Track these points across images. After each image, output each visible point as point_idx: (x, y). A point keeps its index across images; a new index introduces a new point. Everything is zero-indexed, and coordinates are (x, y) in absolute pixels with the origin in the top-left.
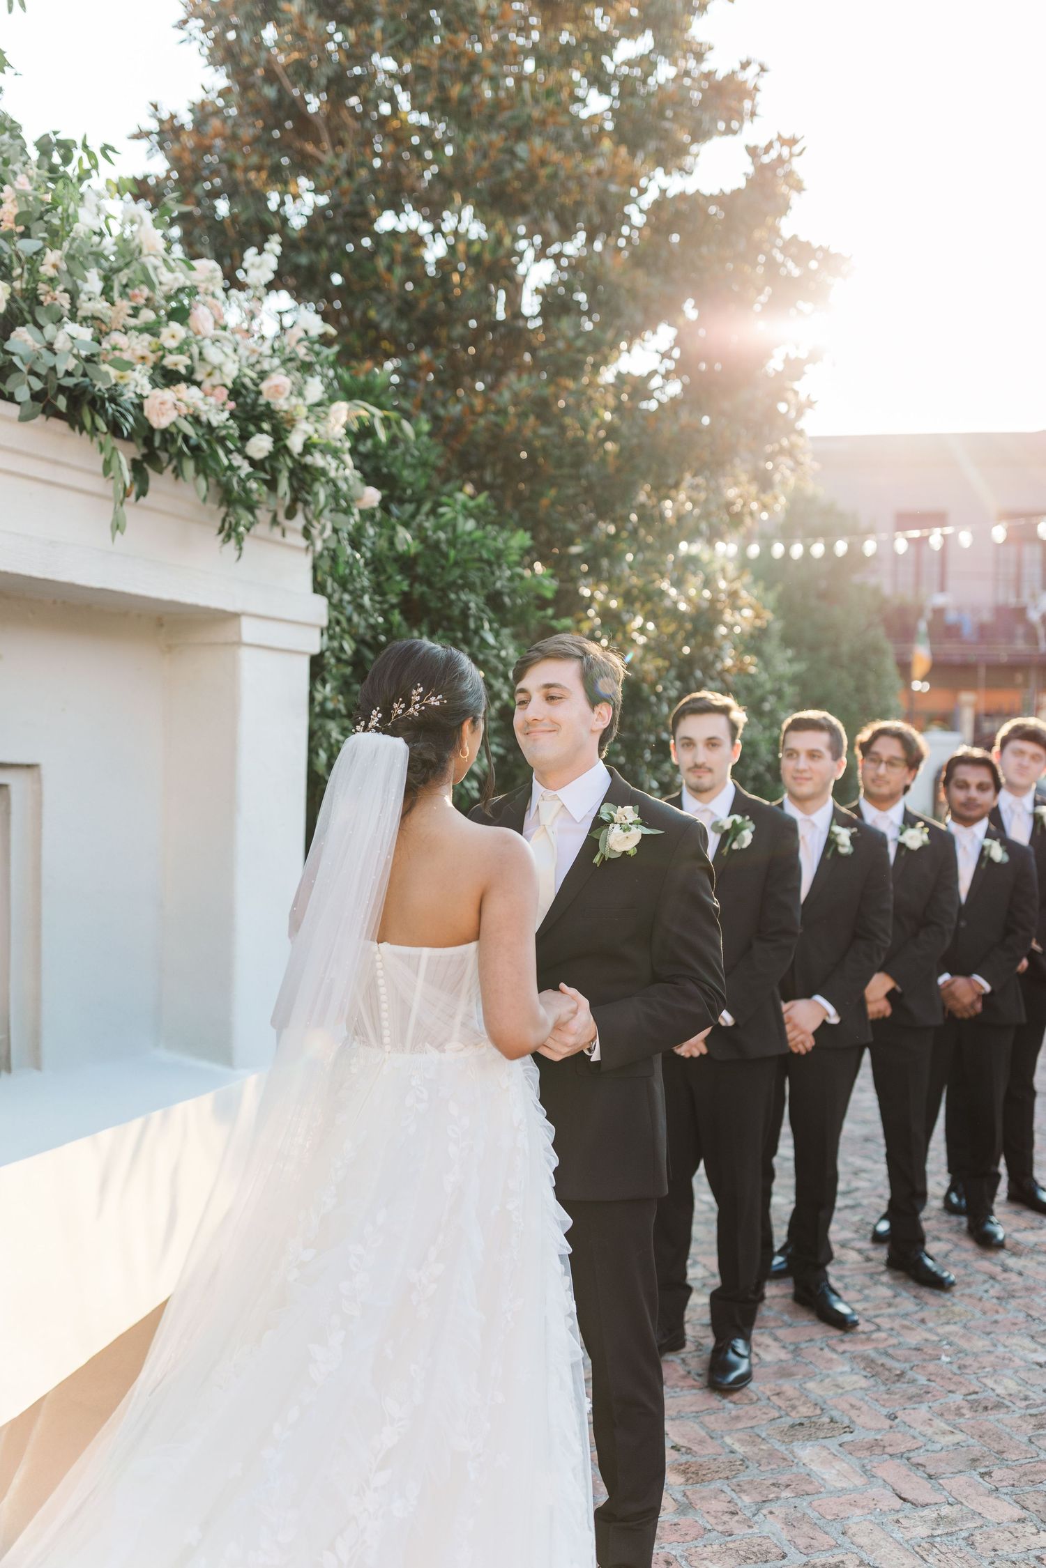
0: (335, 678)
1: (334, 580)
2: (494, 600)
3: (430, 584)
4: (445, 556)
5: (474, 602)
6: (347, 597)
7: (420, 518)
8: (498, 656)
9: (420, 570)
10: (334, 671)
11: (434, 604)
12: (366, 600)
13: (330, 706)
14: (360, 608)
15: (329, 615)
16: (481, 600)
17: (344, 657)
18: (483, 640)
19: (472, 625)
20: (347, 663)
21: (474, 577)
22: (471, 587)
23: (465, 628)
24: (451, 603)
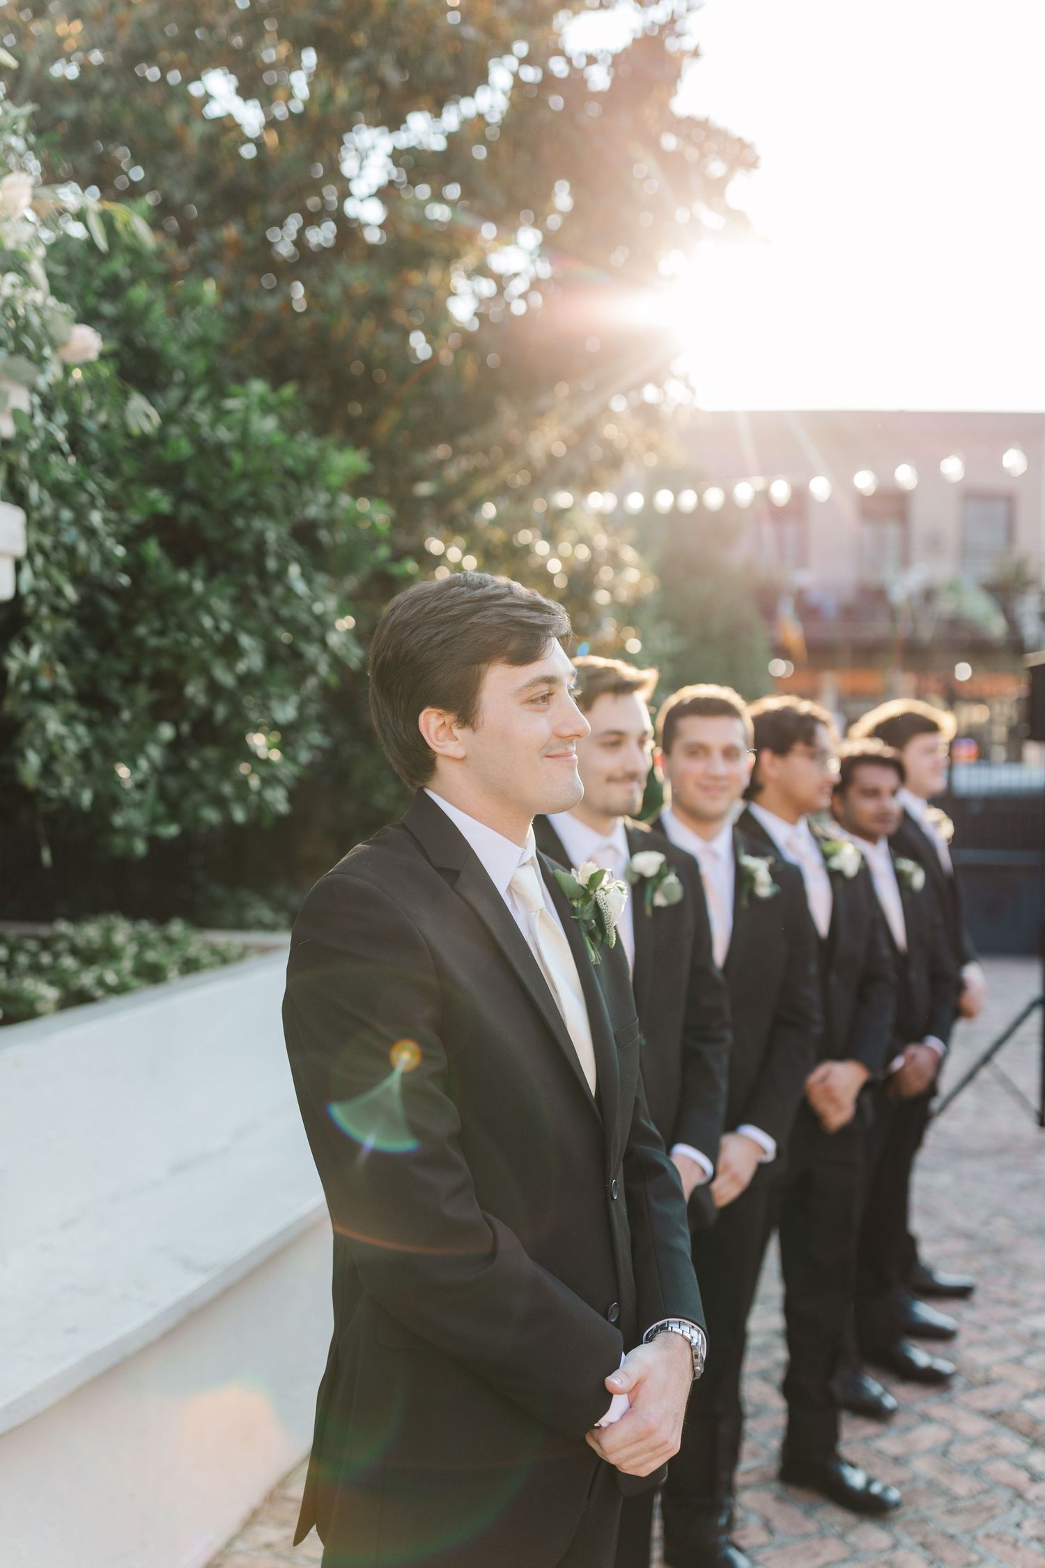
0: (47, 638)
1: (42, 484)
2: (305, 534)
3: (205, 504)
4: (228, 464)
5: (273, 533)
6: (66, 515)
7: (192, 408)
8: (310, 611)
9: (191, 483)
10: (47, 627)
11: (213, 532)
12: (96, 518)
13: (44, 682)
14: (90, 533)
15: (28, 538)
16: (284, 530)
17: (63, 605)
18: (290, 590)
19: (272, 564)
20: (68, 615)
21: (272, 494)
22: (267, 510)
23: (262, 573)
24: (238, 534)
